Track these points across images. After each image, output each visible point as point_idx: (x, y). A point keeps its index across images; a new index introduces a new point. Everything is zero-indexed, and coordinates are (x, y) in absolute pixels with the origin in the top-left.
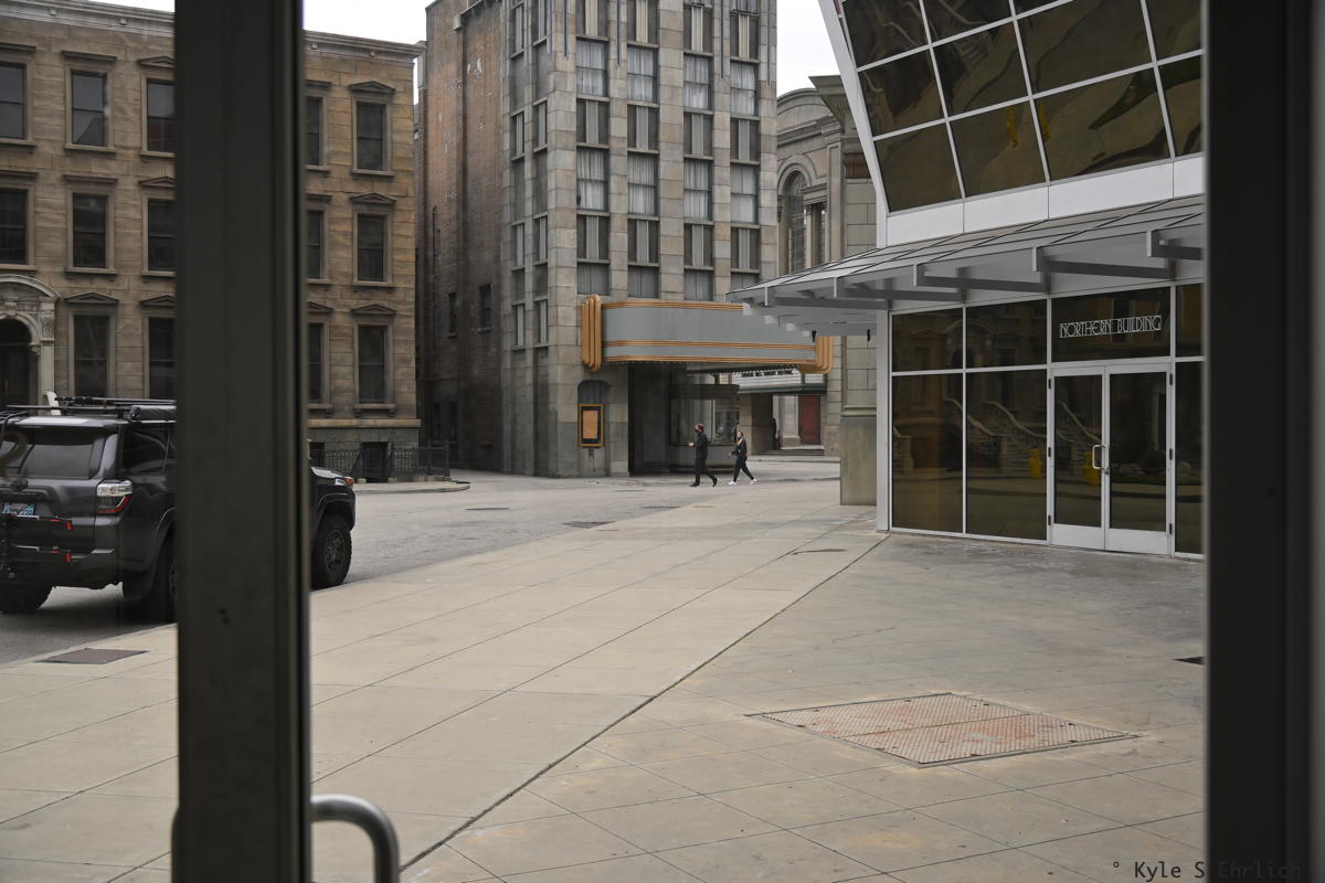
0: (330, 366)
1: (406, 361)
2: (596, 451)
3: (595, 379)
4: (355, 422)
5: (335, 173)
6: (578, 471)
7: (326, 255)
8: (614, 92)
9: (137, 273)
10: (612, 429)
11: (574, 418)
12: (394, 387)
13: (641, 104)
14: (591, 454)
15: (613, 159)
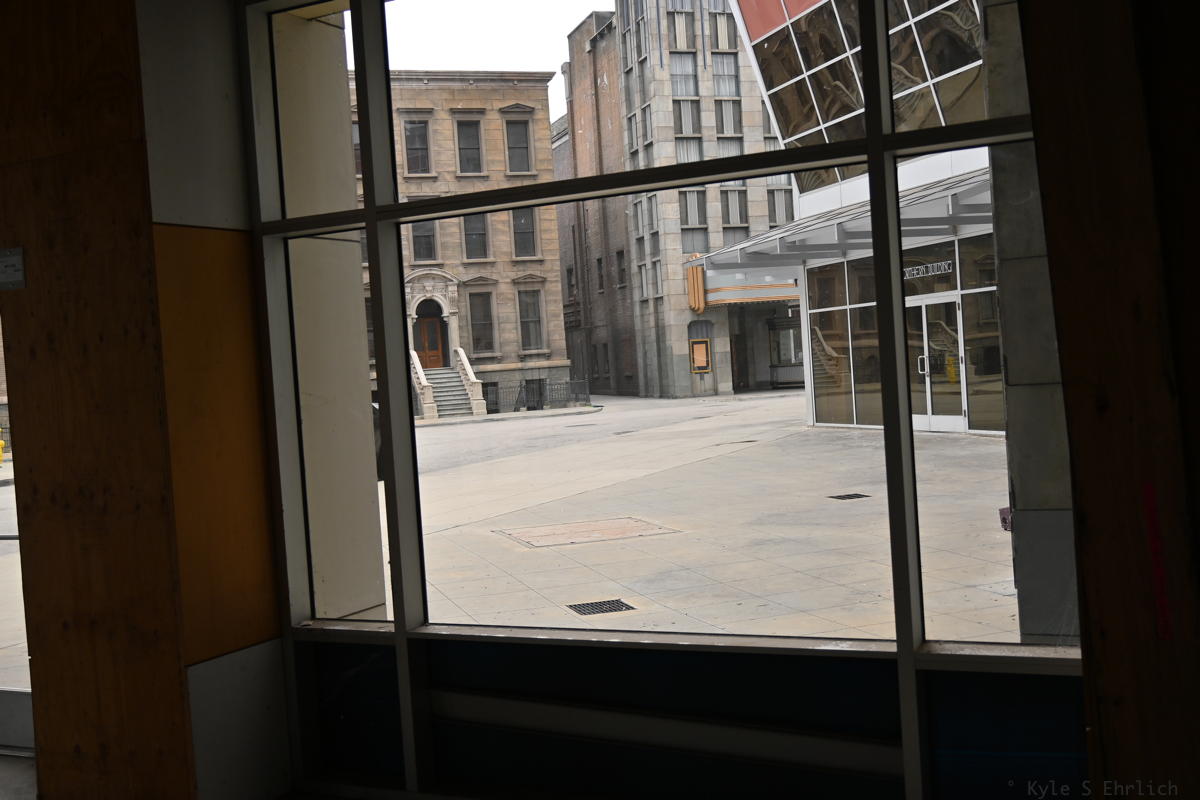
0: (499, 324)
1: (556, 316)
2: (706, 376)
3: (701, 319)
4: (520, 365)
5: (492, 174)
6: (692, 392)
7: (491, 240)
8: (703, 91)
10: (717, 357)
11: (687, 351)
12: (548, 335)
13: (726, 98)
14: (702, 378)
15: (705, 145)
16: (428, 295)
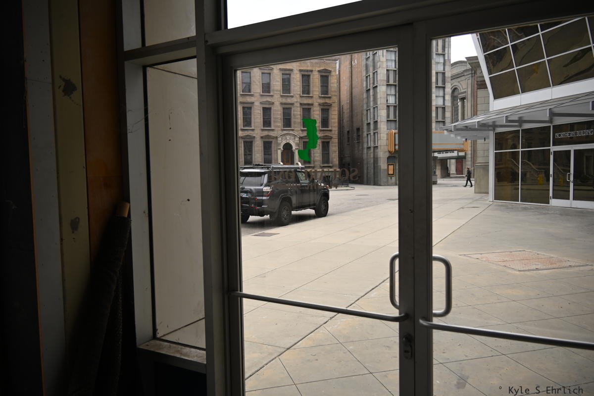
1: (336, 152)
2: (393, 178)
3: (392, 155)
5: (314, 96)
6: (387, 184)
9: (260, 128)
11: (386, 168)
12: (332, 159)
14: (391, 179)
16: (288, 141)
